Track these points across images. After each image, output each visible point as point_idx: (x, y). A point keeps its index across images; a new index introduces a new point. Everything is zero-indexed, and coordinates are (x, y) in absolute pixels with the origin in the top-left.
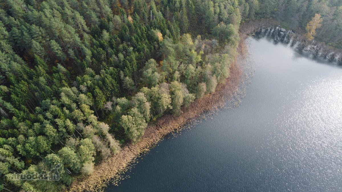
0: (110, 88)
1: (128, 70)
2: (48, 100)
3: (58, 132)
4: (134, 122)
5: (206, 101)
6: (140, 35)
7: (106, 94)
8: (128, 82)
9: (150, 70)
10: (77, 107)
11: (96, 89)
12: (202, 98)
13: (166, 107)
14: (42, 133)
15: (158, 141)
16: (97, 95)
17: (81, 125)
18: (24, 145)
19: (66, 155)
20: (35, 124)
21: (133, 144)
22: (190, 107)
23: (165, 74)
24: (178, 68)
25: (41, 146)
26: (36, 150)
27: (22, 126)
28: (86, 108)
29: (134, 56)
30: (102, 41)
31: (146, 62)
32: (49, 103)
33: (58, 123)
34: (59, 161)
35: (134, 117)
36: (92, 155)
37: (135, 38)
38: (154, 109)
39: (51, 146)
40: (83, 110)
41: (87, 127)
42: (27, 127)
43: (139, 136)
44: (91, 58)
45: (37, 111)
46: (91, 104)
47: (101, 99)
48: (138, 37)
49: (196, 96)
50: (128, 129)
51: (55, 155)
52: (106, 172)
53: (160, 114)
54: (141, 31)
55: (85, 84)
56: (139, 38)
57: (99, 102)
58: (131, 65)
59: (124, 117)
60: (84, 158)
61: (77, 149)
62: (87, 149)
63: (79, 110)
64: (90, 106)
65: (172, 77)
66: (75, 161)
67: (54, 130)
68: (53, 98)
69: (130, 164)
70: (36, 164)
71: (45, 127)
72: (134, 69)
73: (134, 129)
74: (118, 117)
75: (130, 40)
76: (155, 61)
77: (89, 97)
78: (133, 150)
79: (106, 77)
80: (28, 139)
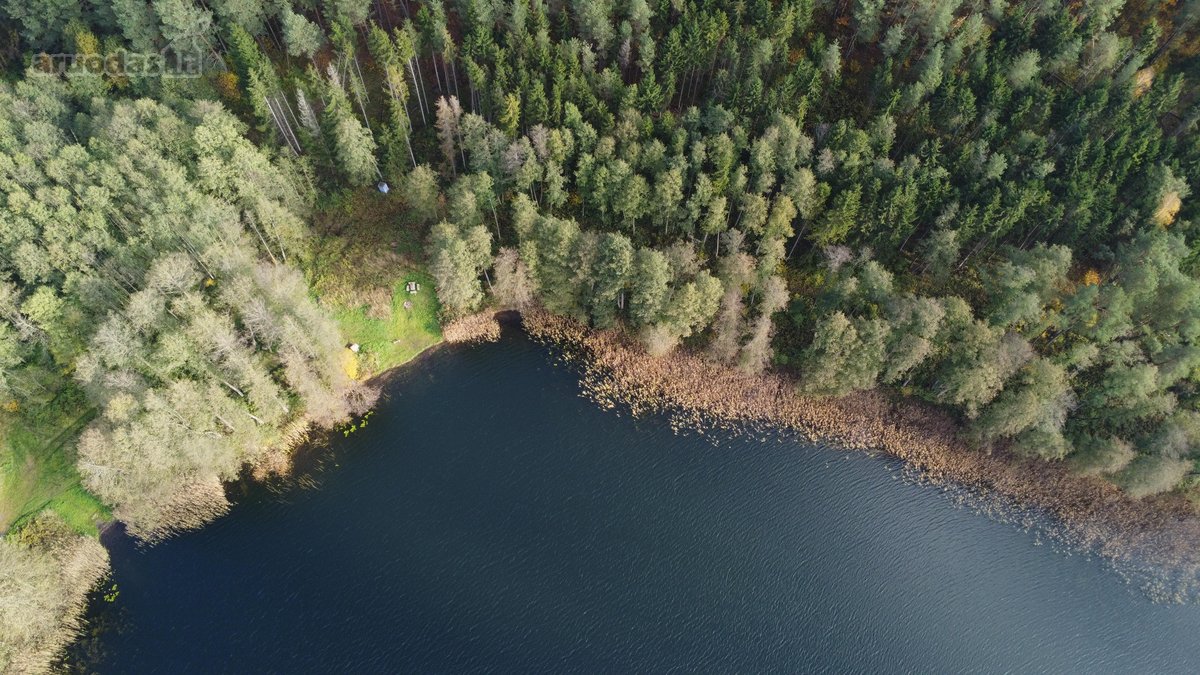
0: (886, 219)
1: (974, 218)
2: (730, 116)
3: (682, 204)
4: (848, 353)
5: (1085, 493)
6: (1115, 153)
7: (860, 224)
8: (942, 245)
9: (1027, 275)
10: (770, 190)
11: (850, 192)
12: (1082, 476)
13: (959, 399)
14: (650, 174)
15: (856, 448)
16: (838, 206)
17: (737, 238)
18: (599, 163)
19: (648, 270)
20: (657, 142)
21: (797, 390)
22: (1025, 461)
23: (1056, 320)
24: (1111, 341)
25: (623, 200)
26: (609, 197)
27: (631, 120)
28: (786, 210)
29: (1031, 197)
30: (998, 78)
31: (1042, 242)
32: (725, 123)
33: (700, 189)
34: (624, 269)
35: (860, 342)
36: (693, 323)
37: (1092, 147)
38: (932, 368)
39: (641, 216)
40: (775, 209)
41: (744, 256)
42: (637, 134)
43: (826, 390)
44: (924, 100)
45: (687, 118)
46: (806, 214)
47: (840, 223)
48: (1104, 153)
49: (1068, 456)
50: (821, 352)
51: (630, 248)
52: (683, 384)
53: (932, 394)
54: (1129, 143)
55: (840, 155)
56: (1100, 160)
57: (829, 226)
58: (997, 212)
59: (840, 321)
60: (672, 312)
61: (680, 282)
62: (696, 301)
63: (768, 202)
64: (799, 214)
65: (1072, 341)
66: (651, 301)
67: (679, 193)
68: (747, 119)
69: (744, 423)
70: (584, 228)
71: (668, 169)
72: (994, 228)
73: (832, 366)
74: (831, 301)
75: (1073, 141)
76: (1070, 265)
77: (817, 195)
78: (783, 403)
79: (904, 186)
80: (616, 159)
